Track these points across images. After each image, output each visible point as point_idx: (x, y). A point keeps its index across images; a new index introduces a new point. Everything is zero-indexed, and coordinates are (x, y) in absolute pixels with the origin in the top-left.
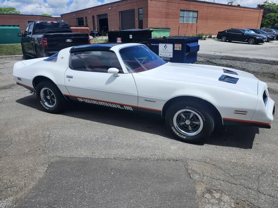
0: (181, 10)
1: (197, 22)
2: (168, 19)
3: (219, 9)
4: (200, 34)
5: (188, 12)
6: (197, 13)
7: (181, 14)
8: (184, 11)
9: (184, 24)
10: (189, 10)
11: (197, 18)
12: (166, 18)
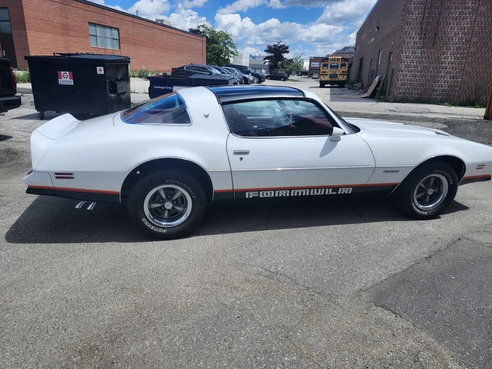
0: (89, 23)
1: (120, 49)
2: (69, 38)
3: (150, 28)
4: (144, 71)
5: (102, 29)
6: (117, 32)
7: (92, 30)
8: (95, 25)
9: (99, 49)
10: (104, 24)
11: (119, 40)
12: (63, 34)
